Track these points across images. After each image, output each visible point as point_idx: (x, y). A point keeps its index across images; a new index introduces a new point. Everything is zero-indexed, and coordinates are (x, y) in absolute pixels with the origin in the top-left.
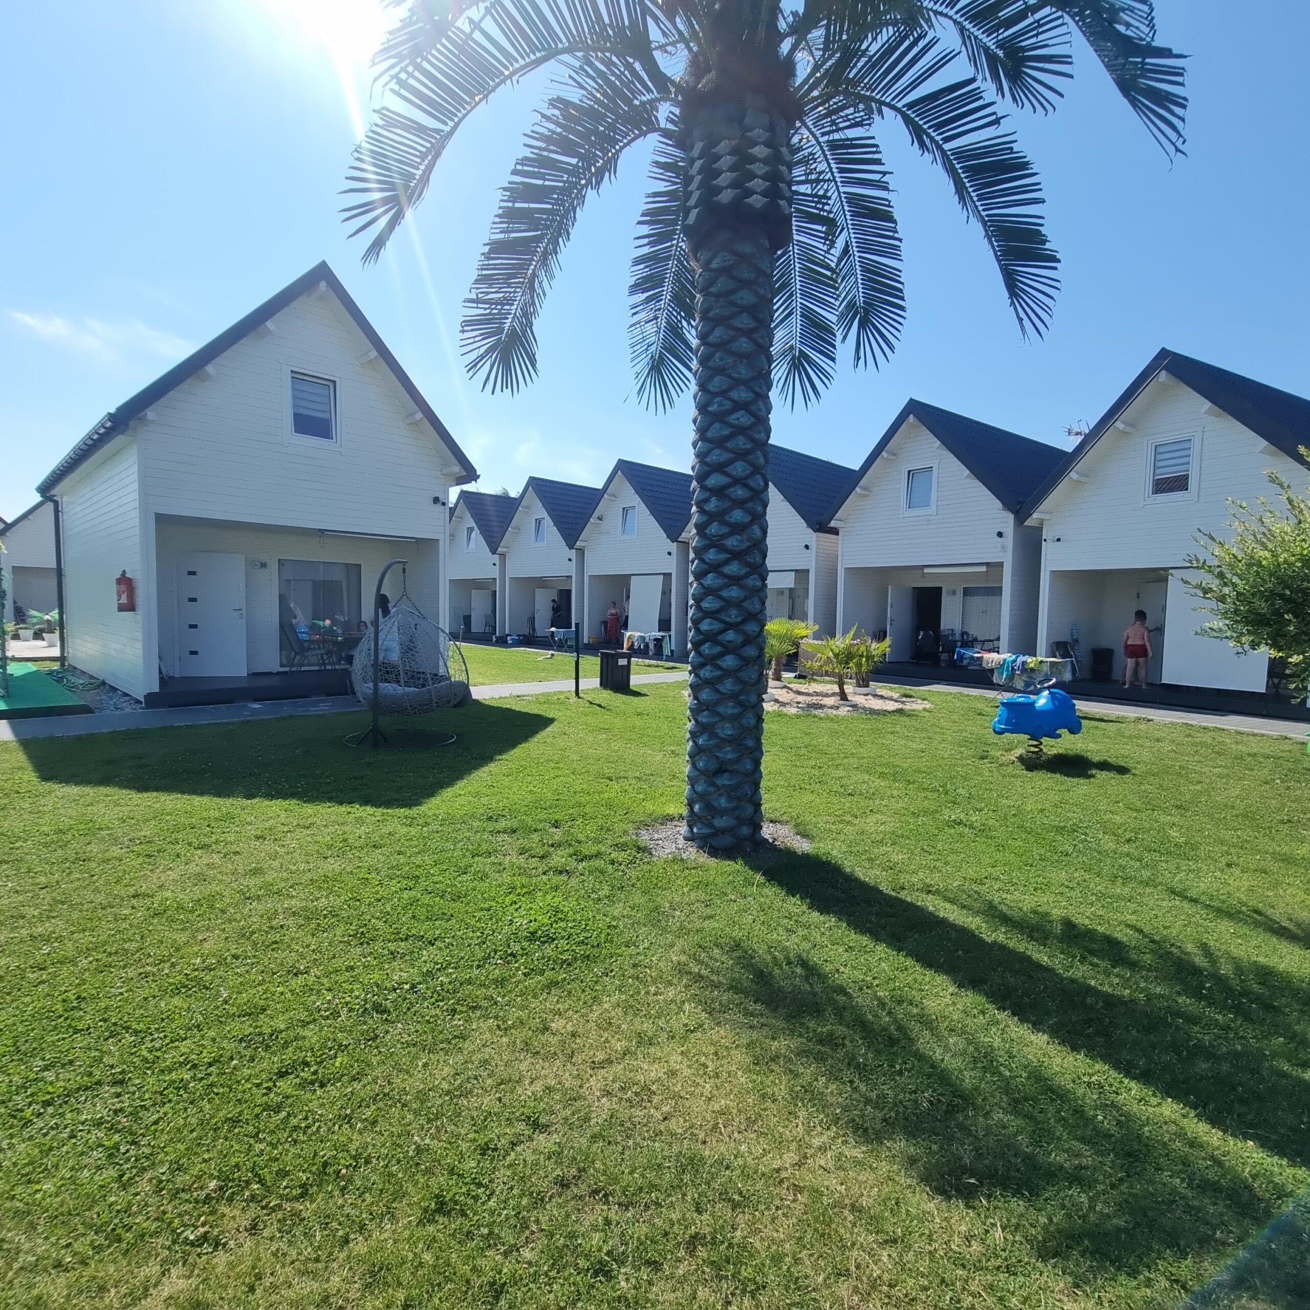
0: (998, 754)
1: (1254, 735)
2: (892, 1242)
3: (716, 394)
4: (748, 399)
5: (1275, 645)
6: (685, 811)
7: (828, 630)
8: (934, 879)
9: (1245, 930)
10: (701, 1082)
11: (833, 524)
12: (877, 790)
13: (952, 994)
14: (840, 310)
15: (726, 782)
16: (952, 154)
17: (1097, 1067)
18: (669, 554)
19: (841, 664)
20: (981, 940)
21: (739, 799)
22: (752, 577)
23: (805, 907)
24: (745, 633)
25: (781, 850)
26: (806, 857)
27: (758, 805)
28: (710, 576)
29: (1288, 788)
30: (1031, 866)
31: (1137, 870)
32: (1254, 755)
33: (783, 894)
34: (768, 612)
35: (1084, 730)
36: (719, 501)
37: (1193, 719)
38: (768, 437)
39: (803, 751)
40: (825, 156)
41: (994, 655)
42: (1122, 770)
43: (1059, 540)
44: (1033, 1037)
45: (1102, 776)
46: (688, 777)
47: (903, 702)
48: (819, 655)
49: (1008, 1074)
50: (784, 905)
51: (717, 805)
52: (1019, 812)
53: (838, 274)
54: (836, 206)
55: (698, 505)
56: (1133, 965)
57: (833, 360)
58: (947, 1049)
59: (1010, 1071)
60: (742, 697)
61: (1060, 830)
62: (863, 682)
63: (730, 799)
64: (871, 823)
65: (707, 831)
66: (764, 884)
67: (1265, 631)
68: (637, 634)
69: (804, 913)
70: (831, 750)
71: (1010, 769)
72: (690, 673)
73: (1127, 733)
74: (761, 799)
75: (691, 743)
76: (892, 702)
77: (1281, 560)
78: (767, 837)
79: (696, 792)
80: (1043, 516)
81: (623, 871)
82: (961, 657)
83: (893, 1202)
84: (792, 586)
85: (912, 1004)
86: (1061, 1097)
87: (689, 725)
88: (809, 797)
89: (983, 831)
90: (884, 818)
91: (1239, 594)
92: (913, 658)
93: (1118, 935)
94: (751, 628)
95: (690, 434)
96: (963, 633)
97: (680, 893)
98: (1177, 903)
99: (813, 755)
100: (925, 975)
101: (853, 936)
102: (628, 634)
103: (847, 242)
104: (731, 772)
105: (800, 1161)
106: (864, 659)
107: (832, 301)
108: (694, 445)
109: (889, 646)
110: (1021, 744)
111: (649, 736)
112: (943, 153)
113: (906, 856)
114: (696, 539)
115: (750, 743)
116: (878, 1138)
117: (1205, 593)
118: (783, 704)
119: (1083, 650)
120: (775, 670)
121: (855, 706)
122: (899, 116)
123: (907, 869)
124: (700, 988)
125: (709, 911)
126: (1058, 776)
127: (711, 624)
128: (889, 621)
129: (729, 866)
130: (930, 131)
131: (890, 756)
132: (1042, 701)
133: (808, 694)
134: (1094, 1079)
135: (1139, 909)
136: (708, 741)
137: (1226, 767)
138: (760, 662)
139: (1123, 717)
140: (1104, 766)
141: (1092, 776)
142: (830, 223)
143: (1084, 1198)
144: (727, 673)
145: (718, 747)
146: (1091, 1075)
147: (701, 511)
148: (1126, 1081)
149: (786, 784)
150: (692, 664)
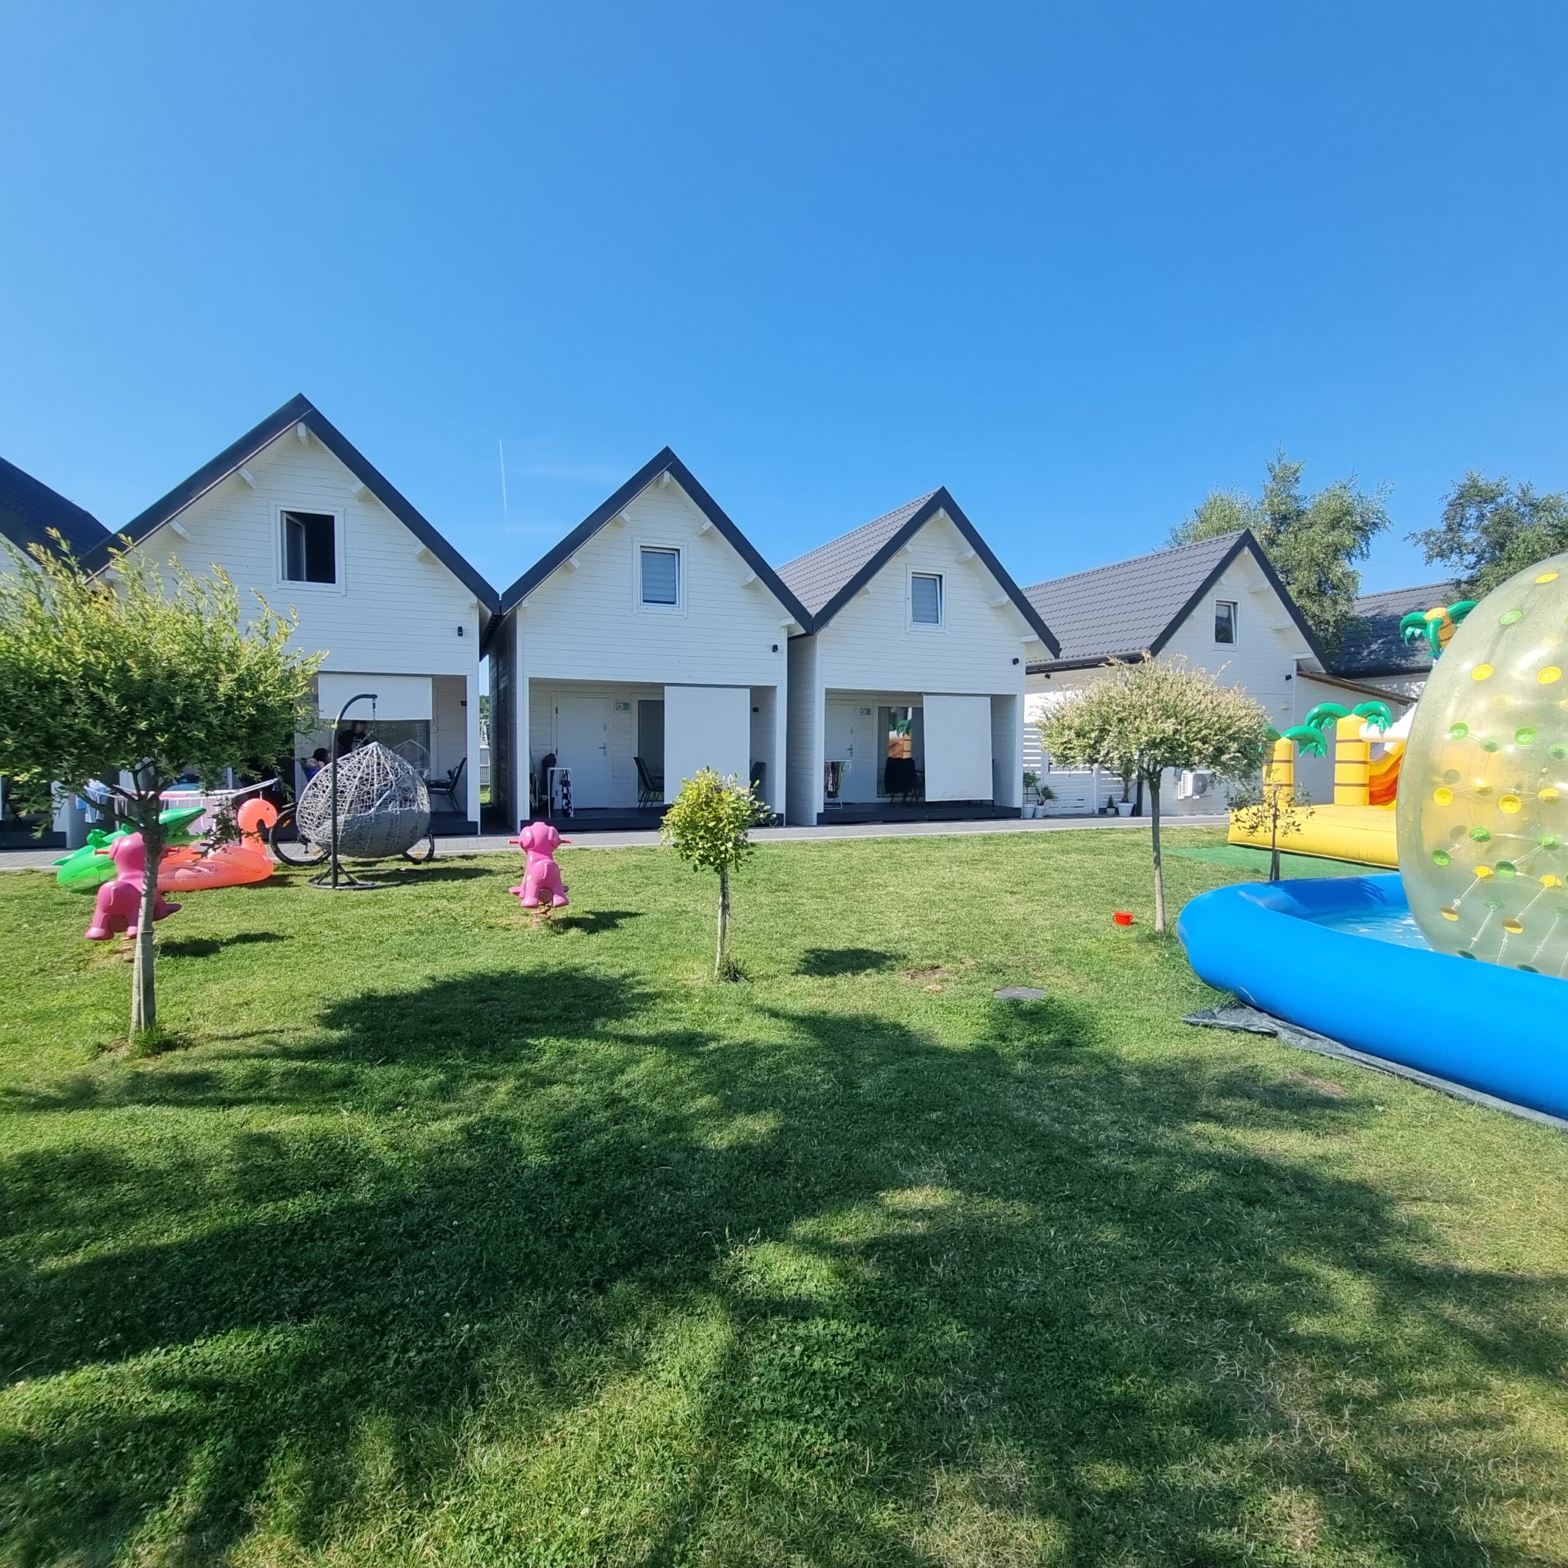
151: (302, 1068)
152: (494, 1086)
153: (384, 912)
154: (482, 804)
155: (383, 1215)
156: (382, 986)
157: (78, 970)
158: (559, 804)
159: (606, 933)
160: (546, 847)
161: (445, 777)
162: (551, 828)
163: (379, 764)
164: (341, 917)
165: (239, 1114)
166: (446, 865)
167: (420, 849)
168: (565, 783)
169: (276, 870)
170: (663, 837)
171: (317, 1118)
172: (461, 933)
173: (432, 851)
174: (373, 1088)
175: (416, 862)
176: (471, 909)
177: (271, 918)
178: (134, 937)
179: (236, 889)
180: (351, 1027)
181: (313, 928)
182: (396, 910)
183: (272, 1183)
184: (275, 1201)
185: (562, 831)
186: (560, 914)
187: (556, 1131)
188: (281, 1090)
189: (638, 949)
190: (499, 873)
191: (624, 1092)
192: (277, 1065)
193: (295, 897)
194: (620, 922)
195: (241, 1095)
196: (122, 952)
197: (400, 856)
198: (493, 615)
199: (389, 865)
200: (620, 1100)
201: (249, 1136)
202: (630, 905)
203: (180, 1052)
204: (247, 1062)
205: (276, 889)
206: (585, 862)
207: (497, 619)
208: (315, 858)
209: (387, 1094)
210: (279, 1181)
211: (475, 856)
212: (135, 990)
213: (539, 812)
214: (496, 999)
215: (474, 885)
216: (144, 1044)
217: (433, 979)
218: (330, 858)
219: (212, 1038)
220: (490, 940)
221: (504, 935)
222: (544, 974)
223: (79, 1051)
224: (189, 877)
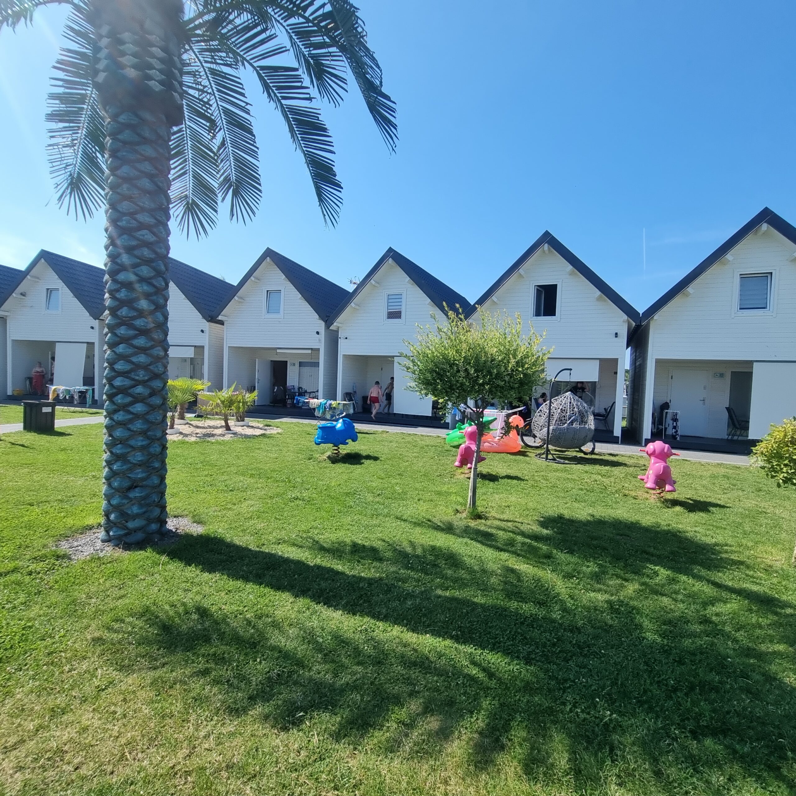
0: (317, 456)
1: (428, 436)
2: (253, 777)
3: (124, 214)
4: (152, 223)
5: (434, 394)
6: (102, 520)
7: (218, 386)
8: (283, 534)
9: (425, 530)
10: (110, 726)
11: (220, 318)
12: (248, 486)
13: (291, 603)
14: (220, 180)
15: (138, 495)
16: (287, 108)
17: (365, 620)
18: (92, 328)
19: (226, 407)
20: (308, 566)
21: (148, 505)
22: (157, 348)
23: (198, 572)
24: (151, 388)
25: (181, 535)
26: (200, 538)
27: (163, 508)
28: (121, 346)
29: (440, 460)
30: (334, 517)
31: (383, 509)
32: (428, 446)
33: (183, 565)
34: (170, 373)
35: (359, 439)
36: (128, 292)
37: (405, 430)
38: (168, 253)
39: (200, 465)
40: (207, 77)
41: (315, 400)
42: (376, 459)
43: (346, 338)
44: (334, 614)
45: (367, 462)
46: (104, 494)
47: (265, 430)
48: (211, 402)
49: (321, 640)
50: (183, 573)
51: (130, 512)
52: (328, 487)
53: (218, 157)
54: (214, 111)
55: (110, 292)
56: (381, 560)
57: (216, 211)
58: (288, 637)
59: (322, 638)
60: (149, 433)
61: (347, 494)
62: (241, 418)
63: (141, 506)
64: (244, 508)
65: (121, 532)
66: (168, 562)
67: (430, 388)
68: (62, 388)
69: (197, 575)
70: (219, 463)
71: (323, 464)
72: (106, 417)
73: (378, 439)
74: (166, 503)
75: (107, 469)
76: (259, 430)
77: (435, 355)
78: (171, 528)
79: (111, 505)
80: (339, 325)
81: (41, 578)
82: (298, 402)
83: (254, 750)
84: (193, 356)
85: (268, 616)
86: (347, 644)
87: (105, 456)
88: (203, 496)
89: (309, 501)
90: (252, 502)
91: (420, 370)
92: (271, 403)
93: (375, 545)
94: (157, 384)
95: (104, 240)
96: (299, 388)
97: (97, 584)
98: (399, 523)
99: (207, 467)
100: (276, 595)
101: (231, 583)
102: (53, 388)
103: (224, 138)
104: (141, 487)
105: (190, 752)
106: (241, 404)
107: (215, 173)
108: (107, 248)
109: (257, 396)
110: (329, 449)
111: (72, 466)
112: (282, 105)
113: (265, 524)
114: (109, 318)
115: (157, 465)
116: (245, 710)
117: (408, 369)
118: (186, 435)
119: (358, 398)
120: (180, 412)
121: (235, 434)
122: (255, 71)
123: (266, 531)
124: (111, 654)
125: (122, 592)
126: (347, 465)
127: (122, 381)
128: (257, 380)
129: (141, 554)
130: (274, 89)
131: (257, 463)
132: (339, 425)
133: (204, 428)
134: (363, 627)
135: (383, 529)
136: (122, 466)
137: (418, 453)
138: (164, 407)
139: (377, 431)
140: (368, 457)
141: (363, 463)
142: (213, 122)
143: (359, 697)
144: (137, 416)
145: (131, 470)
146: (362, 626)
147: (113, 297)
148: (377, 623)
149: (187, 489)
150: (107, 410)
151: (530, 543)
152: (626, 584)
153: (569, 476)
154: (622, 428)
155: (565, 630)
156: (567, 514)
157: (451, 478)
158: (670, 431)
159: (701, 514)
160: (663, 456)
161: (603, 411)
162: (667, 446)
163: (570, 403)
164: (549, 475)
165: (504, 556)
166: (601, 457)
167: (588, 447)
168: (675, 420)
169: (522, 448)
170: (752, 461)
171: (536, 569)
172: (608, 495)
173: (594, 449)
174: (562, 564)
175: (585, 453)
176: (615, 483)
177: (519, 470)
178: (470, 468)
179: (506, 454)
180: (553, 529)
181: (536, 478)
182: (574, 477)
183: (516, 593)
184: (518, 602)
185: (673, 448)
186: (669, 496)
187: (664, 625)
188: (521, 550)
189: (725, 529)
190: (631, 466)
191: (714, 618)
192: (519, 538)
193: (529, 462)
194: (711, 509)
195: (505, 547)
196: (465, 474)
197: (578, 449)
198: (636, 325)
199: (572, 453)
200: (711, 622)
201: (508, 567)
202: (719, 499)
203: (483, 521)
204: (508, 533)
205: (521, 457)
206: (687, 468)
207: (638, 327)
208: (538, 445)
209: (569, 569)
210: (519, 593)
211: (617, 455)
212: (470, 490)
213: (656, 435)
214: (628, 536)
215: (616, 471)
216: (471, 513)
217: (593, 516)
218: (545, 446)
219: (495, 519)
220: (625, 502)
221: (634, 501)
222: (659, 529)
223: (450, 511)
224: (489, 446)
